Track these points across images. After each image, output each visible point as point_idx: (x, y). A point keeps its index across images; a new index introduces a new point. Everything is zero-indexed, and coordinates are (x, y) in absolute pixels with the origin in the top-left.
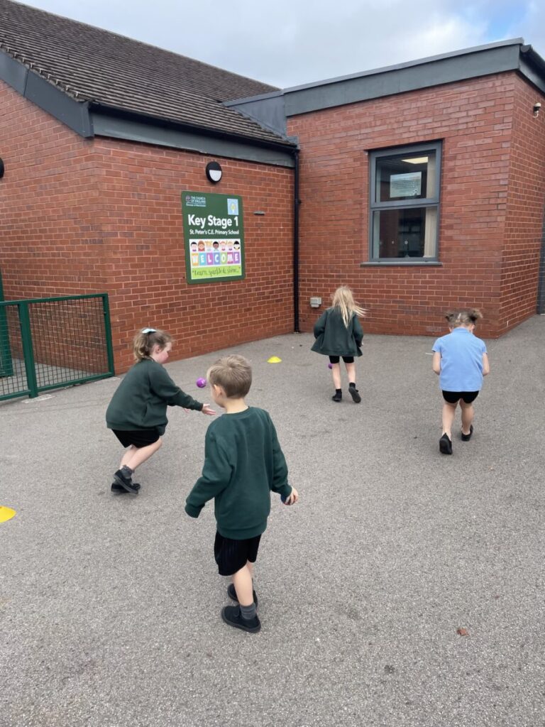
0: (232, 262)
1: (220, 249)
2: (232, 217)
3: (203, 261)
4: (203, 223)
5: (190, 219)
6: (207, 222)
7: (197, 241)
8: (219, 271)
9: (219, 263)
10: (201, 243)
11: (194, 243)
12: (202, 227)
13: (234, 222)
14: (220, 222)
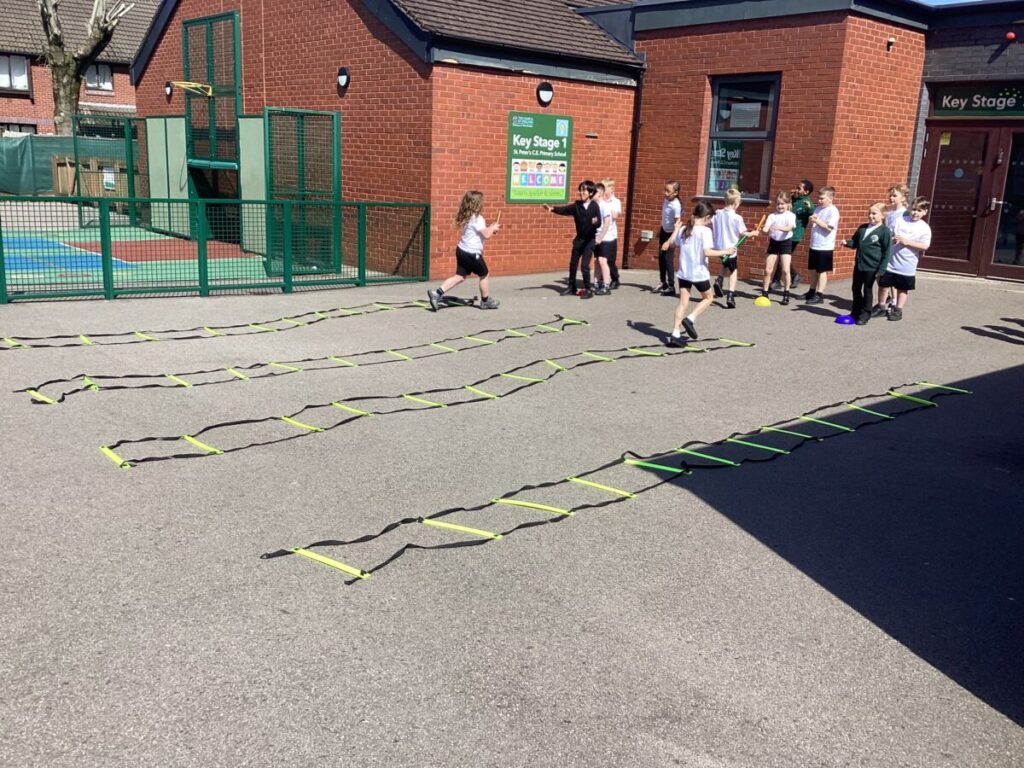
0: (554, 185)
1: (543, 171)
2: (560, 139)
3: (524, 181)
4: (529, 144)
5: (516, 139)
6: (533, 142)
7: (520, 161)
8: (540, 192)
9: (540, 185)
10: (524, 163)
11: (517, 163)
12: (527, 148)
13: (562, 143)
14: (546, 143)
